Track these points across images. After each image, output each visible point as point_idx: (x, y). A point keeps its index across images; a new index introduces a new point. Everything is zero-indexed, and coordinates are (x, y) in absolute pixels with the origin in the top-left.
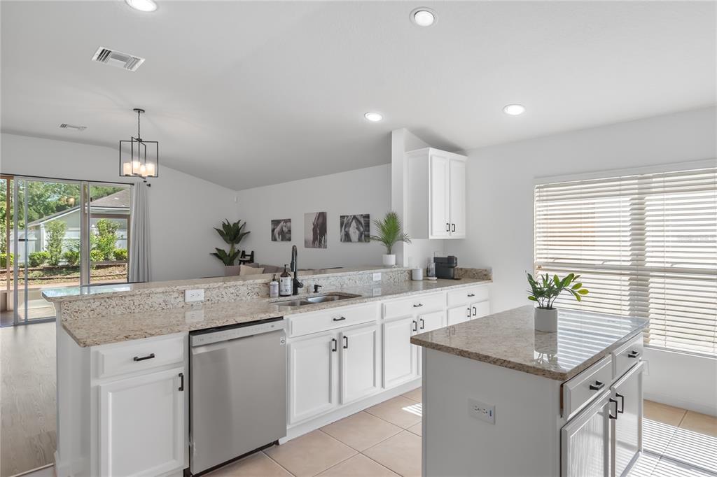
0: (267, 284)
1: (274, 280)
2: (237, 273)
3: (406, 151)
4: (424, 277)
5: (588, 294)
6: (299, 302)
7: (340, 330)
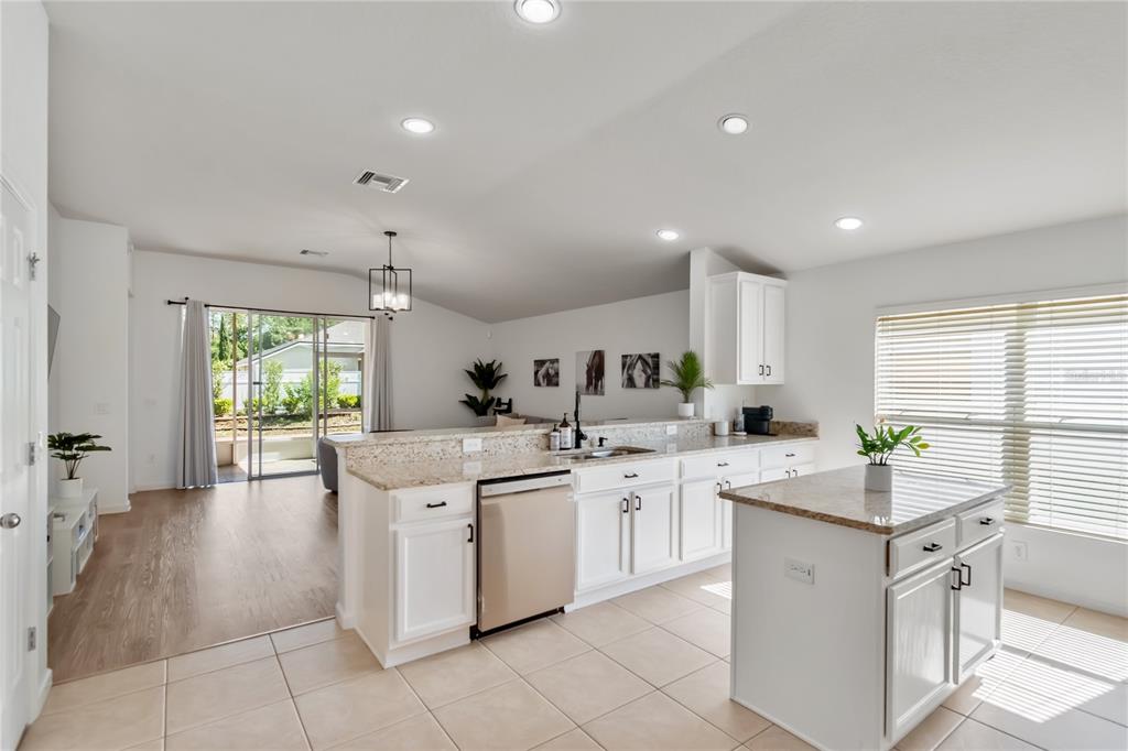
0: (547, 436)
1: (555, 430)
2: (494, 423)
3: (709, 275)
4: (730, 431)
5: (929, 449)
6: (583, 456)
7: (631, 490)
